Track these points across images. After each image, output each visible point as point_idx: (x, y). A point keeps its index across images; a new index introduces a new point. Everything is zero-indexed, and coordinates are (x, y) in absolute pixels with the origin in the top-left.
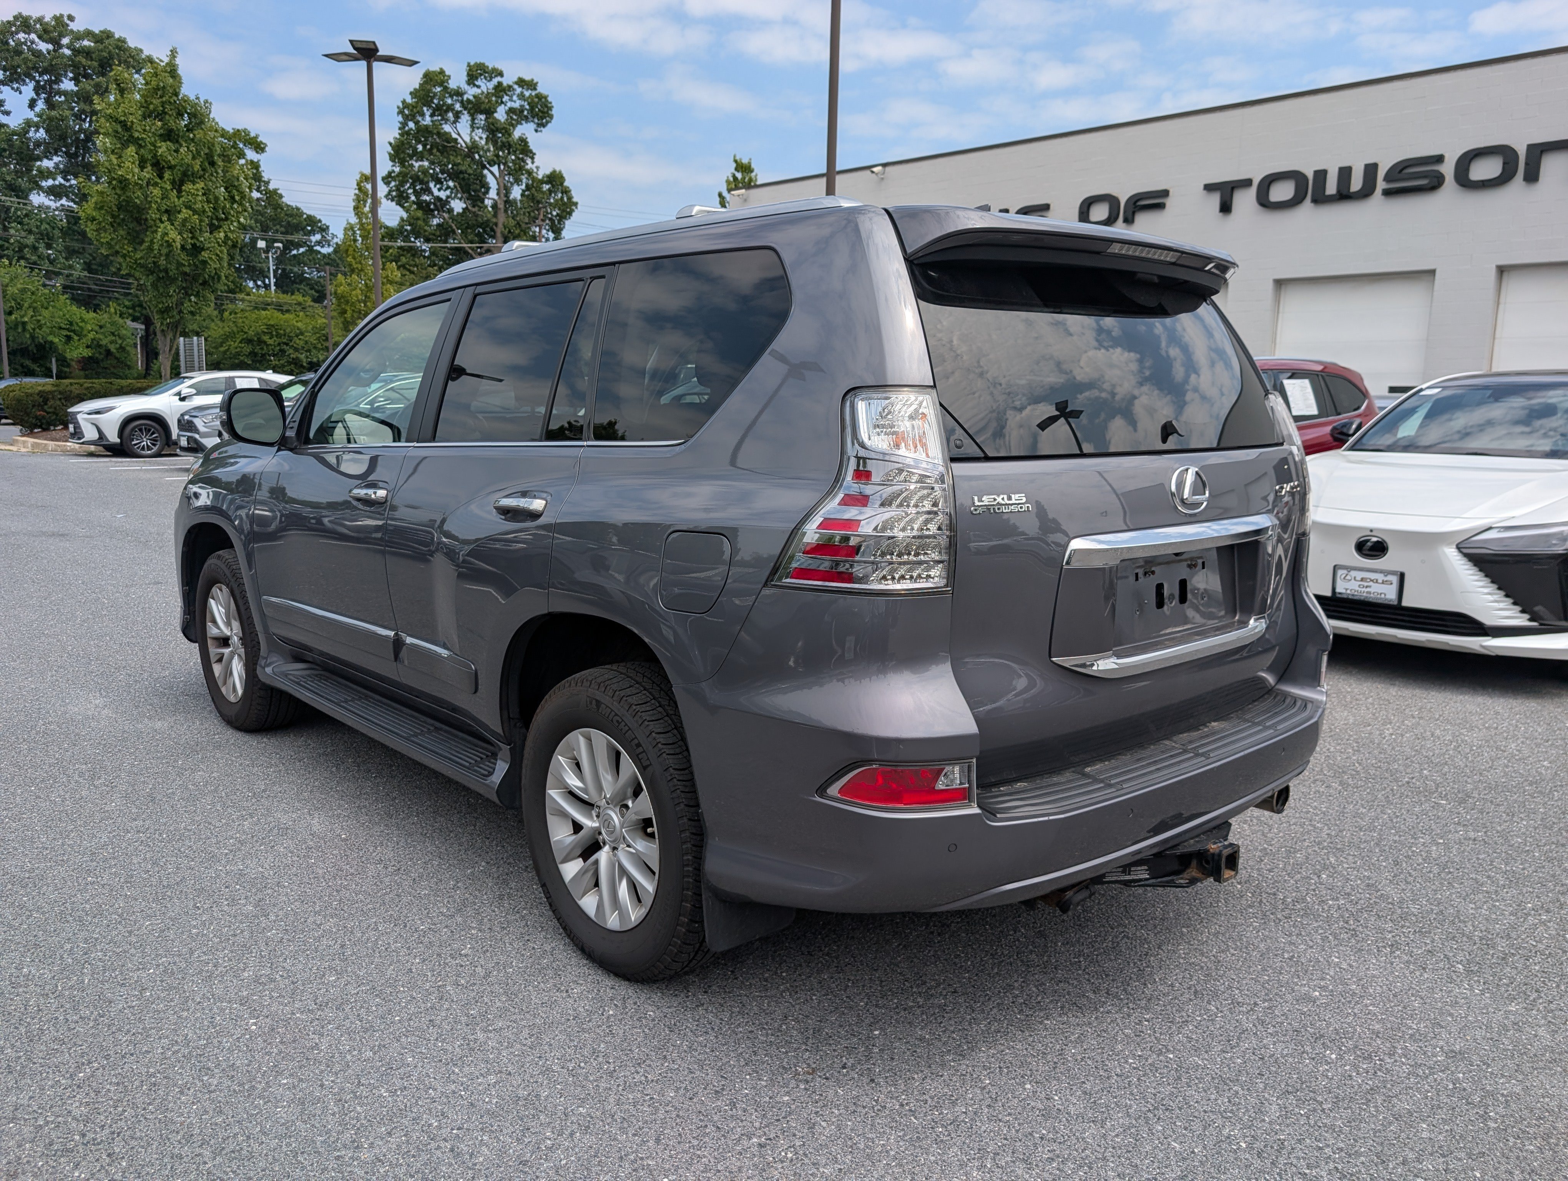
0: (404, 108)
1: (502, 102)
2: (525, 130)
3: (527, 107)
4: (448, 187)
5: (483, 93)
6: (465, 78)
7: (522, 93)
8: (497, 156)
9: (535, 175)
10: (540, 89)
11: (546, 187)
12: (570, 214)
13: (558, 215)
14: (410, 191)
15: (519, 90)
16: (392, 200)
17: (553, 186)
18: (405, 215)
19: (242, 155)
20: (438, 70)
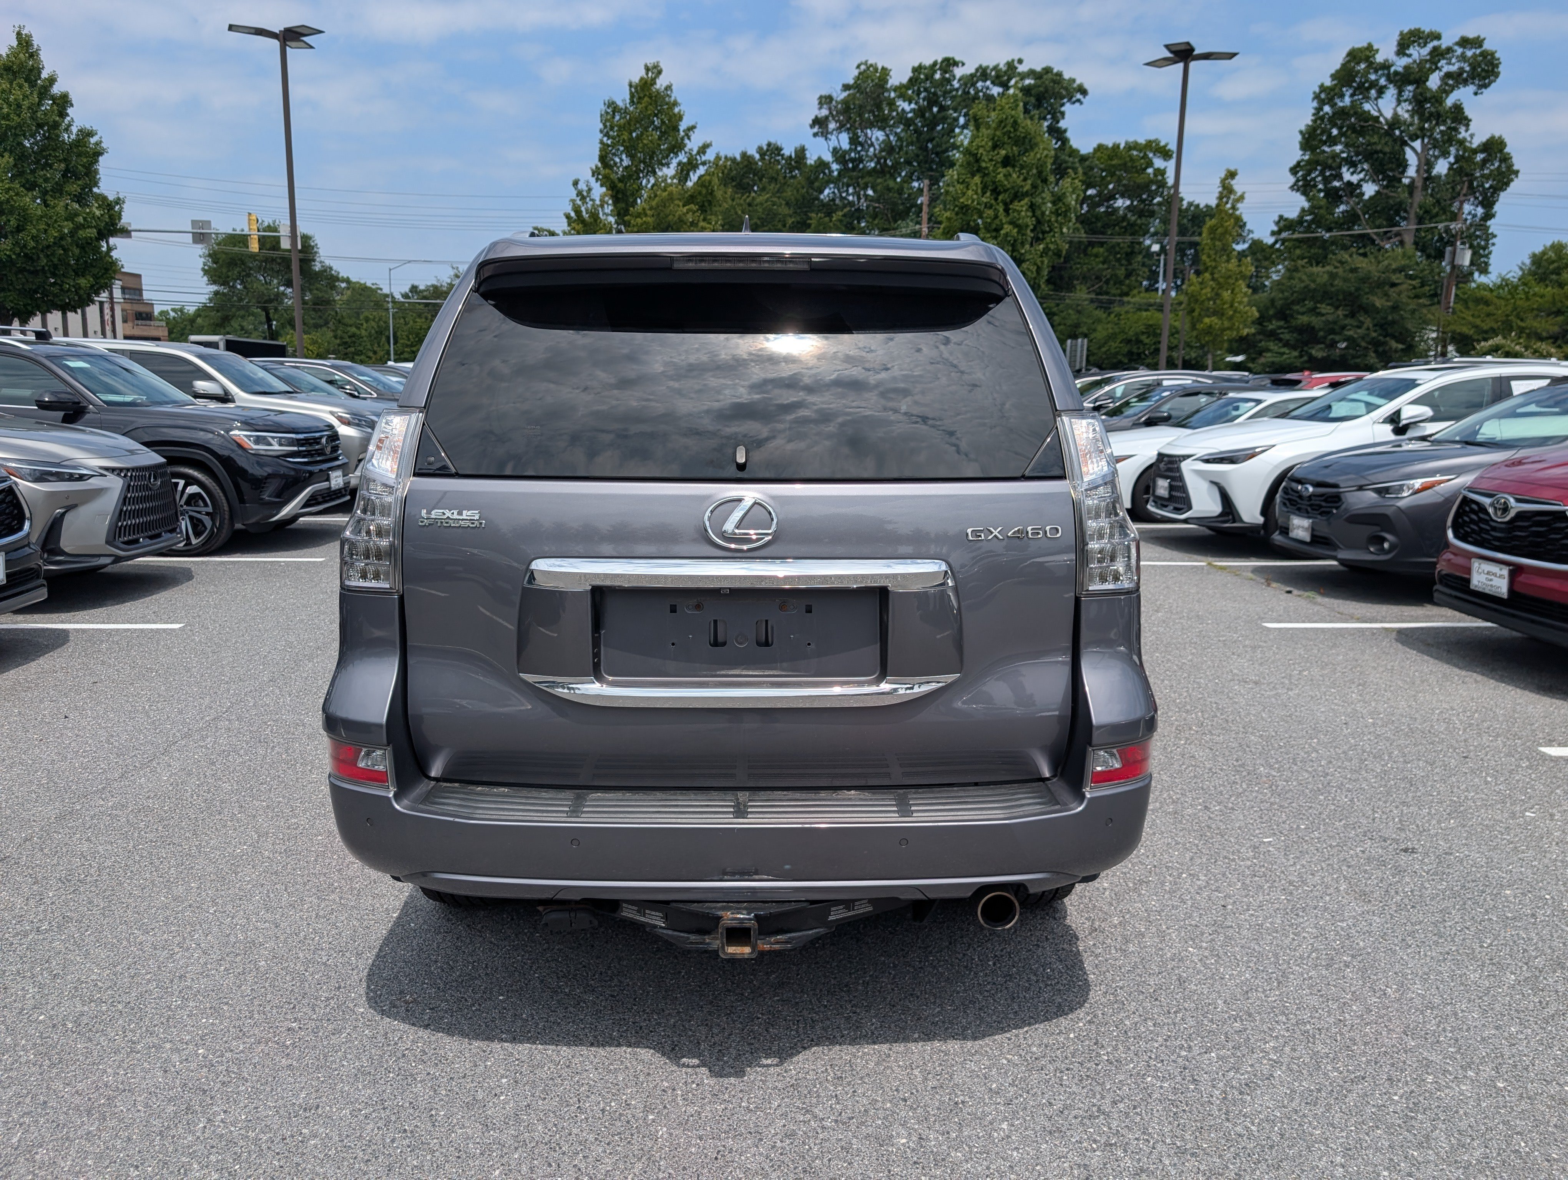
0: (1321, 92)
1: (1437, 68)
2: (1463, 95)
3: (1468, 69)
4: (1363, 170)
5: (1415, 61)
6: (1394, 47)
7: (1463, 53)
8: (1422, 129)
9: (1468, 144)
10: (1487, 46)
11: (1480, 157)
12: (1507, 184)
13: (1491, 187)
14: (1320, 178)
15: (1459, 51)
16: (1298, 190)
17: (1490, 155)
18: (1306, 205)
19: (1150, 164)
20: (1365, 45)
